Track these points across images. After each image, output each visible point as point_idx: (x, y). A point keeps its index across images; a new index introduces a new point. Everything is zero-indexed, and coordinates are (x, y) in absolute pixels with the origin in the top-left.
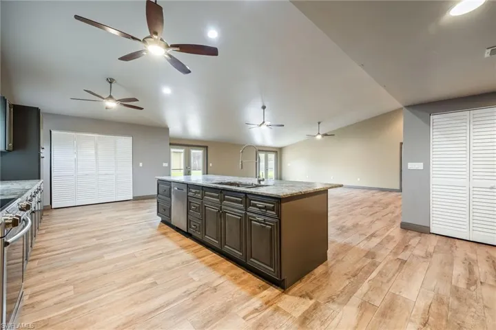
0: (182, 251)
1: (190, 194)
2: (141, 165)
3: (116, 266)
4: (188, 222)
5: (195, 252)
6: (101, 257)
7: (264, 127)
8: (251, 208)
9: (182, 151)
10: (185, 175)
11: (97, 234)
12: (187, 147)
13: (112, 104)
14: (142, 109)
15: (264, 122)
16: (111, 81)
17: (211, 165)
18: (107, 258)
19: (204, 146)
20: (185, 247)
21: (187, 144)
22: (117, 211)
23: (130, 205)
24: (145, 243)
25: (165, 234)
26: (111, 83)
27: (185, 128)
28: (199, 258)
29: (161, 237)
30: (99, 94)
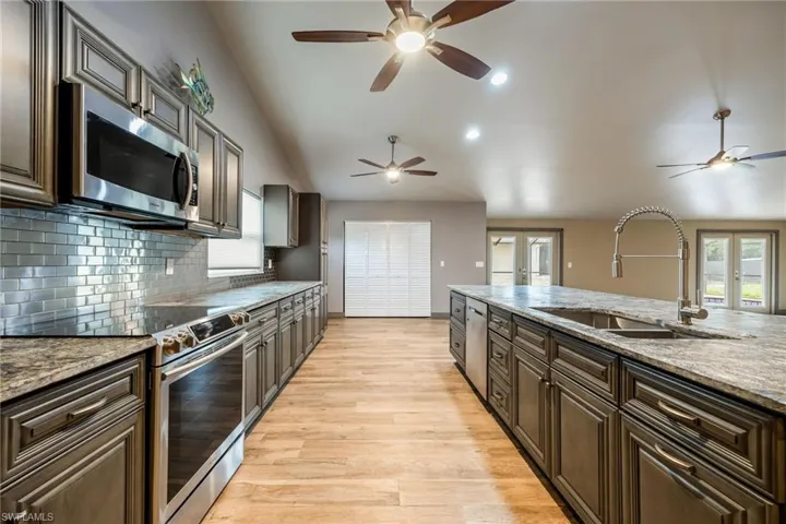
0: (470, 441)
1: (492, 325)
2: (442, 264)
3: (362, 428)
4: (489, 381)
5: (493, 453)
6: (352, 404)
7: (718, 167)
8: (634, 405)
9: (512, 239)
10: (517, 284)
11: (366, 363)
12: (521, 234)
13: (393, 174)
14: (434, 174)
15: (722, 153)
16: (393, 140)
17: (570, 265)
18: (361, 408)
19: (555, 228)
20: (475, 433)
21: (521, 227)
22: (405, 332)
23: (426, 325)
24: (417, 399)
25: (452, 390)
26: (393, 143)
27: (518, 199)
28: (498, 474)
29: (445, 395)
30: (379, 164)
